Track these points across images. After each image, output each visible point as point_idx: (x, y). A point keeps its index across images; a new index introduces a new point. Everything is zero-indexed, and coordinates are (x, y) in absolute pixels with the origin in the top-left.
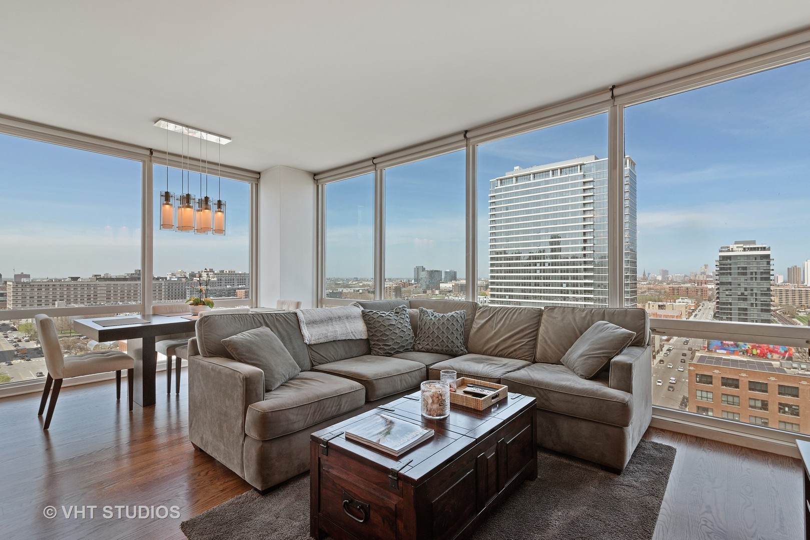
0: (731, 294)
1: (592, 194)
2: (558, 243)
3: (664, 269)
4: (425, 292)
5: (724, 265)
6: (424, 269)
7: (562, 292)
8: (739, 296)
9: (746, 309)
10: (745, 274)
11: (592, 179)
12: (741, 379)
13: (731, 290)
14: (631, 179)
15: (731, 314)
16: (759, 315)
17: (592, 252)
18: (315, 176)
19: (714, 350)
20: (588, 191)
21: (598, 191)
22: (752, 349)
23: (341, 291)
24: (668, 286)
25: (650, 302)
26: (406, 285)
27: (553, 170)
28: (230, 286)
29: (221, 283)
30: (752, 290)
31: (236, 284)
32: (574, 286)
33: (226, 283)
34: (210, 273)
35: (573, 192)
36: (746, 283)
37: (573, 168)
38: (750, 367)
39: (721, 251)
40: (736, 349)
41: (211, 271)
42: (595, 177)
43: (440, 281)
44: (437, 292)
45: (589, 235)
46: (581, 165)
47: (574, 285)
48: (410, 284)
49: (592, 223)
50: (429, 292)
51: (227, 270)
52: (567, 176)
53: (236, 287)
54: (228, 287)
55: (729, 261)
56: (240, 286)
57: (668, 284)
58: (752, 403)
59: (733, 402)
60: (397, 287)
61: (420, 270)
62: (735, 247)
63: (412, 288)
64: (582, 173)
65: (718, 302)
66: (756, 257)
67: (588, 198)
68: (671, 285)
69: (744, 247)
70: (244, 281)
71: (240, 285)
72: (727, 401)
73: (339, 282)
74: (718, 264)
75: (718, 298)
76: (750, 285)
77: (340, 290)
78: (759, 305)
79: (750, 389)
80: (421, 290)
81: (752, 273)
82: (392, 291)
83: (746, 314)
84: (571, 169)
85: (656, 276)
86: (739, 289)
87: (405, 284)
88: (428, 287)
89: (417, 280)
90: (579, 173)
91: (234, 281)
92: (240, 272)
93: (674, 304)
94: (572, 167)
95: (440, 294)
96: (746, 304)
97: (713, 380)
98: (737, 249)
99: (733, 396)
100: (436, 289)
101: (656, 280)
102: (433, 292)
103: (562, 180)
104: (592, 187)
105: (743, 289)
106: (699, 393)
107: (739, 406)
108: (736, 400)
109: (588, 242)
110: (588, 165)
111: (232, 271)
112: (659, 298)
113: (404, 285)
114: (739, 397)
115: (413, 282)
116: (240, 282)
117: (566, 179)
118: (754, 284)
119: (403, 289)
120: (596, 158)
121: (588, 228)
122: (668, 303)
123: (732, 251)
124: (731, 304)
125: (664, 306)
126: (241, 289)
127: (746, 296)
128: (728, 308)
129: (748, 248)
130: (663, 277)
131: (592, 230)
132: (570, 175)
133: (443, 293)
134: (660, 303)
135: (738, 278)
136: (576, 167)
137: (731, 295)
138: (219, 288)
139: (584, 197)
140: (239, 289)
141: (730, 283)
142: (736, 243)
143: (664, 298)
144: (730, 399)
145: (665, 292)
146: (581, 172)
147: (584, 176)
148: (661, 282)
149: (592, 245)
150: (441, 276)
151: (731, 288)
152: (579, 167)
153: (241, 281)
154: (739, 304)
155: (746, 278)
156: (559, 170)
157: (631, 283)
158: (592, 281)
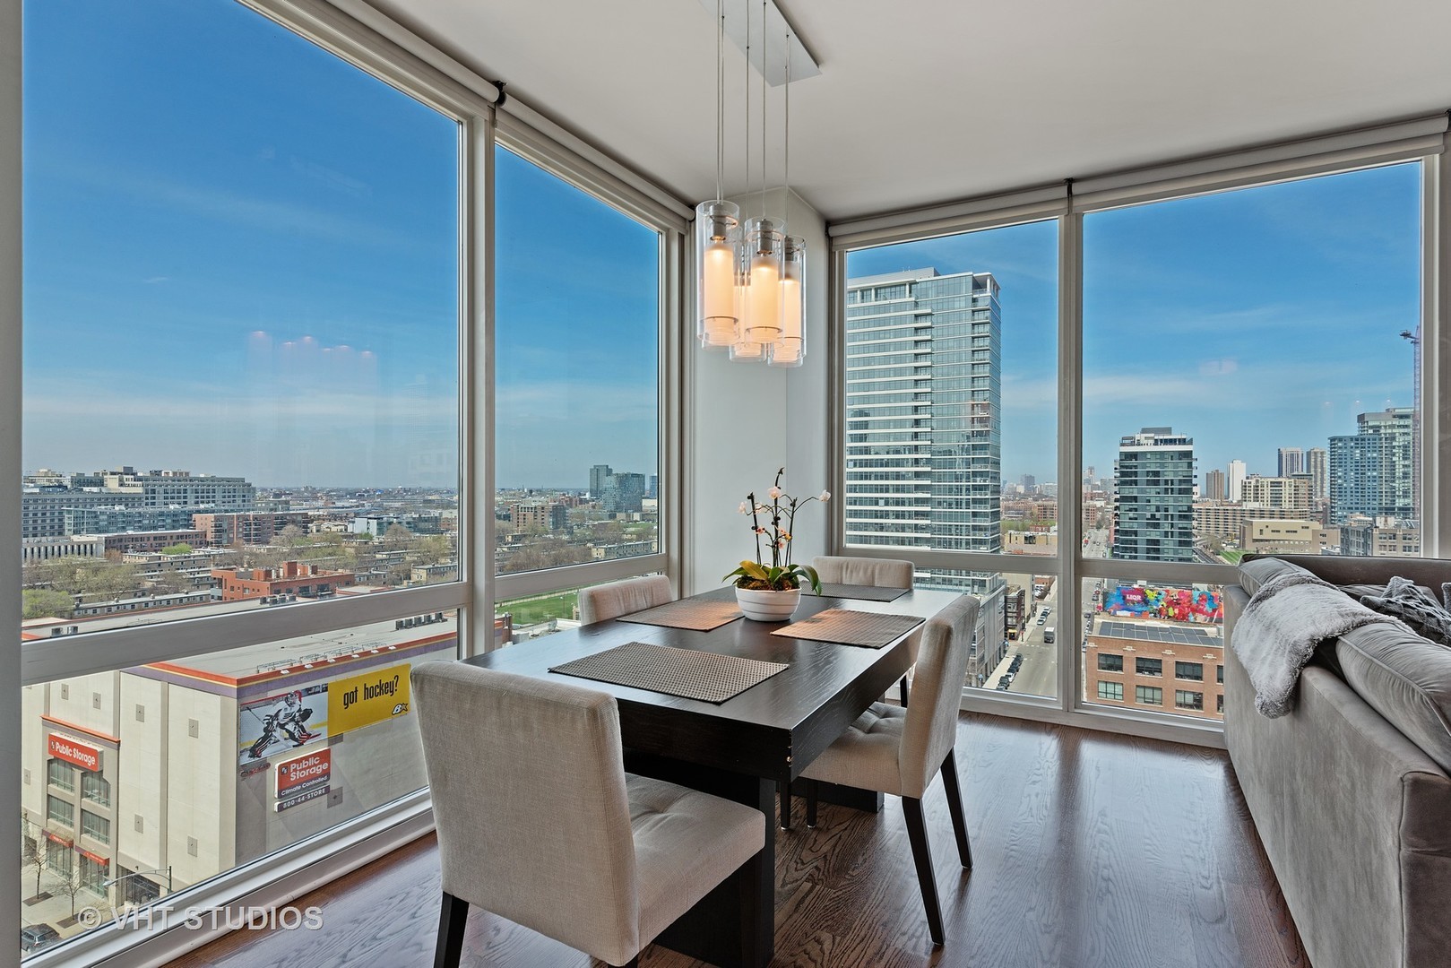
0: (1136, 516)
1: (929, 337)
2: (865, 425)
3: (1028, 474)
4: (612, 516)
5: (1127, 467)
6: (609, 472)
7: (876, 515)
8: (1147, 519)
9: (1157, 542)
10: (1156, 483)
11: (929, 311)
12: (1164, 659)
13: (1136, 510)
14: (992, 313)
15: (1136, 550)
16: (1176, 552)
17: (929, 443)
18: (831, 227)
19: (1112, 611)
20: (923, 331)
21: (940, 332)
22: (1168, 607)
23: (437, 515)
24: (1036, 504)
25: (1012, 532)
26: (574, 502)
27: (863, 291)
28: (177, 506)
29: (154, 498)
30: (1166, 510)
31: (191, 498)
32: (897, 504)
33: (166, 498)
34: (125, 477)
35: (898, 333)
36: (1158, 499)
37: (898, 288)
38: (1177, 638)
39: (1122, 445)
40: (1144, 609)
41: (128, 471)
42: (935, 307)
43: (642, 496)
44: (637, 516)
45: (923, 411)
46: (911, 284)
47: (898, 502)
48: (582, 502)
49: (929, 390)
50: (621, 516)
51: (168, 470)
52: (887, 302)
53: (190, 507)
54: (171, 507)
55: (1134, 461)
56: (202, 506)
57: (1035, 500)
58: (1180, 698)
59: (1153, 699)
60: (556, 506)
61: (603, 472)
62: (1139, 437)
63: (586, 508)
64: (913, 299)
65: (1116, 531)
66: (1172, 455)
67: (923, 344)
68: (1040, 502)
69: (1156, 438)
70: (211, 494)
71: (203, 502)
72: (1144, 698)
73: (430, 498)
74: (1118, 467)
75: (1117, 523)
76: (1164, 501)
77: (435, 513)
78: (1176, 534)
79: (1178, 675)
80: (605, 512)
81: (1166, 482)
82: (546, 515)
83: (1157, 551)
84: (893, 289)
85: (1015, 485)
86: (1148, 508)
87: (571, 500)
88: (618, 508)
89: (596, 492)
90: (908, 299)
91: (188, 495)
92: (202, 476)
93: (1048, 534)
94: (895, 286)
95: (643, 520)
96: (1158, 533)
97: (1124, 664)
98: (1145, 442)
99: (1153, 688)
100: (635, 511)
101: (1015, 494)
102: (628, 516)
103: (878, 309)
104: (929, 324)
105: (1154, 509)
106: (1102, 687)
107: (1161, 704)
108: (1157, 694)
109: (923, 424)
110: (924, 285)
111: (181, 474)
112: (1023, 525)
113: (570, 503)
114: (1161, 689)
115: (588, 496)
116: (203, 497)
117: (885, 308)
118: (1170, 500)
119: (569, 511)
120: (936, 274)
121: (923, 398)
122: (1040, 534)
123: (1139, 444)
124: (1136, 533)
125: (1033, 538)
126: (206, 511)
127: (1159, 519)
128: (1131, 540)
129: (1161, 440)
130: (1027, 488)
131: (929, 403)
132: (892, 301)
133: (648, 517)
134: (1026, 533)
135: (1148, 490)
136: (903, 288)
137: (1136, 519)
138: (150, 509)
139: (916, 342)
140: (198, 512)
141: (1135, 499)
142: (1144, 431)
143: (1033, 525)
144: (1149, 693)
145: (1032, 514)
146: (910, 296)
147: (916, 303)
148: (1024, 496)
149: (929, 430)
150: (644, 484)
151: (1136, 507)
152: (907, 287)
153: (205, 494)
154: (1148, 533)
155: (1158, 490)
156: (873, 291)
157: (992, 499)
158: (929, 496)
